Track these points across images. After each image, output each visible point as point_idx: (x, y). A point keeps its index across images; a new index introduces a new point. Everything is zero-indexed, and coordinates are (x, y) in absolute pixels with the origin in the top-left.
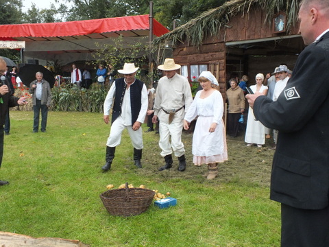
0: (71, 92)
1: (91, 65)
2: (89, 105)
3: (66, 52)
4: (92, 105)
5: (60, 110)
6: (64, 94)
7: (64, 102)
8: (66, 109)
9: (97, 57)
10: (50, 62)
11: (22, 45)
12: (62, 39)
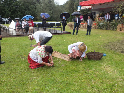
0: (104, 23)
1: (111, 13)
2: (110, 27)
3: (107, 8)
4: (111, 27)
5: (100, 29)
6: (102, 23)
7: (102, 26)
8: (102, 29)
9: (114, 10)
10: (101, 12)
11: (91, 7)
12: (104, 4)
